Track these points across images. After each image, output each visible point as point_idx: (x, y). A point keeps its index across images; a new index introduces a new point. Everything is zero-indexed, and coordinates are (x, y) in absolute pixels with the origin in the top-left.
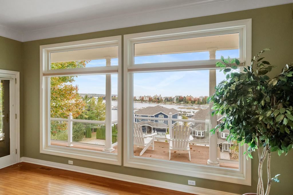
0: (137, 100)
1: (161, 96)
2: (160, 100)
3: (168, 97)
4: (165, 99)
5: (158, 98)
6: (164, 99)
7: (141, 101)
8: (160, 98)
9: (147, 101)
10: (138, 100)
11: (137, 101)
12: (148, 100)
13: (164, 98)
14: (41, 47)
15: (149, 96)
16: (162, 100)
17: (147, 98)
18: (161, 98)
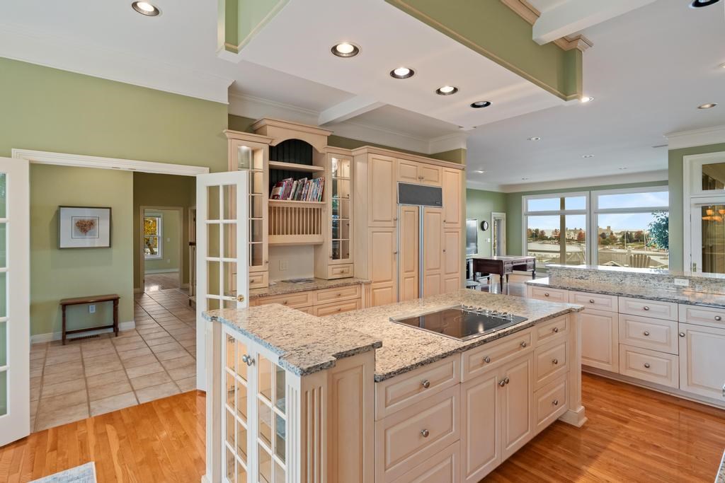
0: (546, 238)
1: (612, 229)
2: (608, 240)
3: (631, 233)
4: (623, 237)
5: (604, 233)
6: (621, 236)
7: (556, 241)
8: (608, 234)
9: (572, 240)
10: (551, 239)
11: (547, 241)
12: (576, 239)
13: (620, 234)
14: (523, 197)
15: (578, 229)
16: (615, 239)
17: (572, 233)
18: (612, 234)
